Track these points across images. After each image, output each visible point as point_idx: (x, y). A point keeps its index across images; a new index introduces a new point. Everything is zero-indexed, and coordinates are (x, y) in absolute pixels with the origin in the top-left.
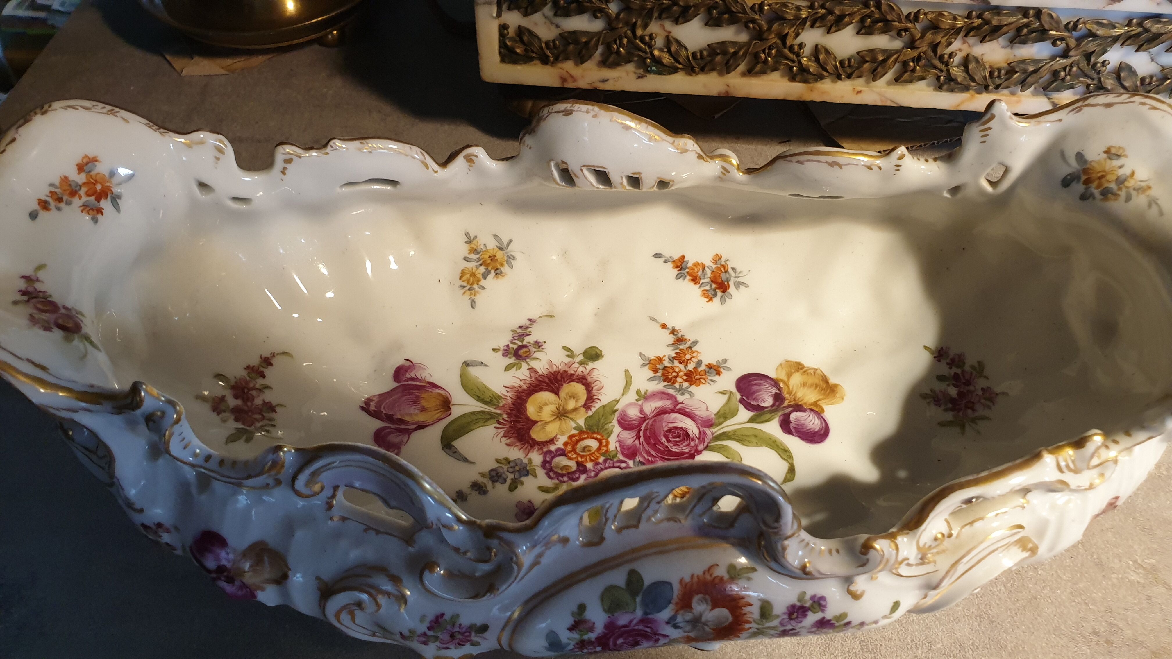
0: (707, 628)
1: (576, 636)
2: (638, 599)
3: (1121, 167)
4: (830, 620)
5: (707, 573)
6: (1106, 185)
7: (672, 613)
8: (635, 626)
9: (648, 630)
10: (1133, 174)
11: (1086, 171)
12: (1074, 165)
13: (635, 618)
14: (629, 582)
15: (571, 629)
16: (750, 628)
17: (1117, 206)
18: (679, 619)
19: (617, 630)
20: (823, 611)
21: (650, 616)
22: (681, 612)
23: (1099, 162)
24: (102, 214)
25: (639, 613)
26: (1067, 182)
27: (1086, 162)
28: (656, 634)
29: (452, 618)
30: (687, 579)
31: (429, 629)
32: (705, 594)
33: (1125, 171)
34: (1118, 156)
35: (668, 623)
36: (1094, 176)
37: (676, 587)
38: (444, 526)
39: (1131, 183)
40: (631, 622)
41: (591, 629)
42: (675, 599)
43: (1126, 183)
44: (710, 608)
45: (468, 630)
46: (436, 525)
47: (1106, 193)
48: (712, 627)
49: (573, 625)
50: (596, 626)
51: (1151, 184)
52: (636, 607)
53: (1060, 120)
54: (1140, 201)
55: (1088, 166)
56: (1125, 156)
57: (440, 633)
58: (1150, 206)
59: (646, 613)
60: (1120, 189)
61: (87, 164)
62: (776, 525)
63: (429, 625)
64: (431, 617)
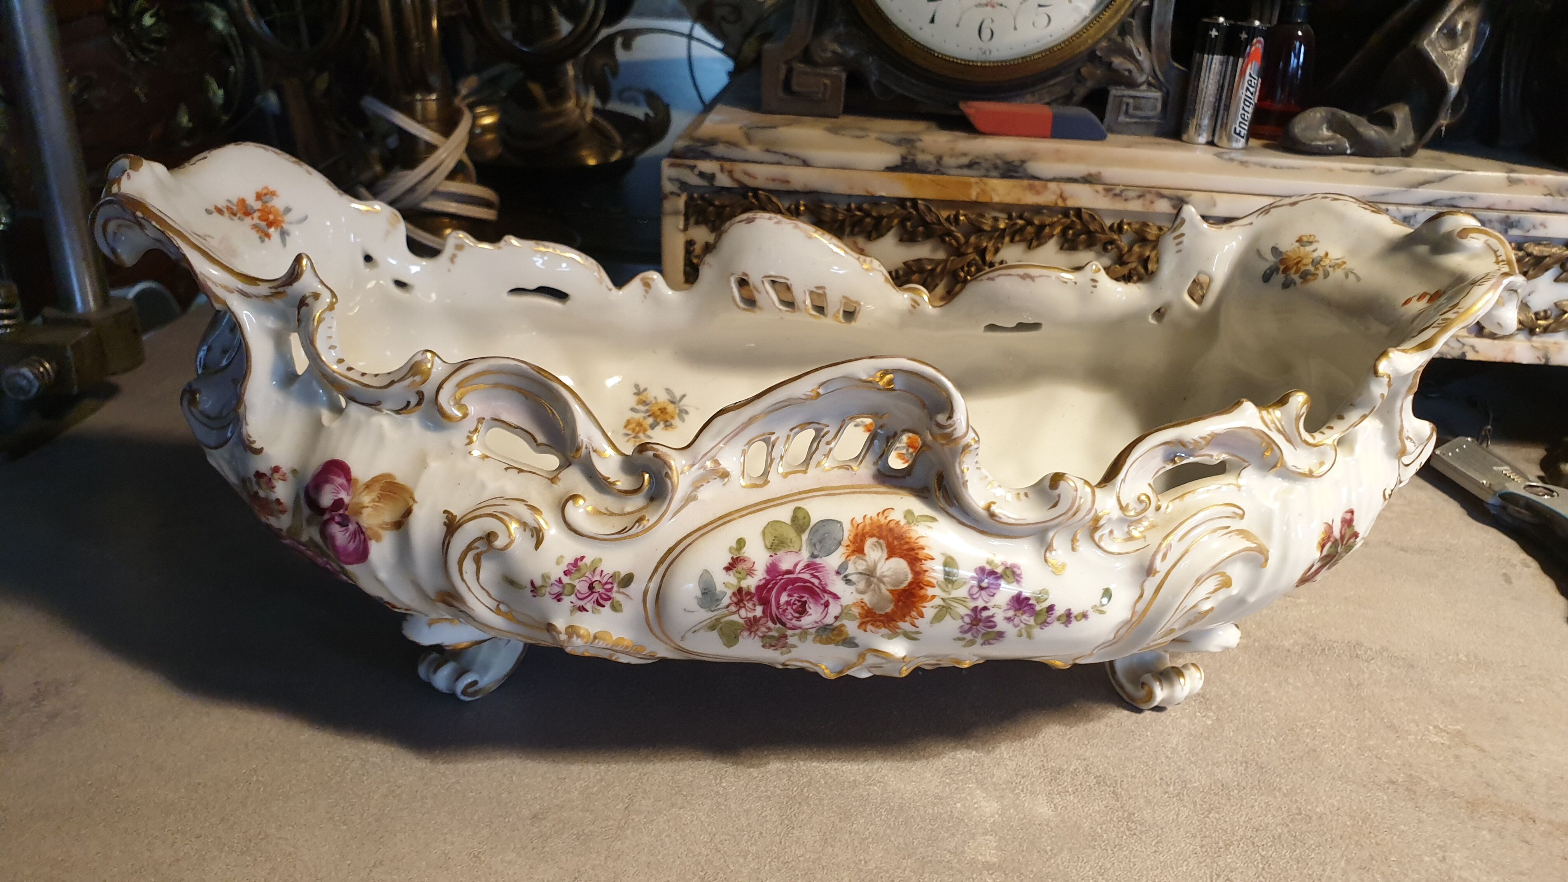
0: (882, 586)
1: (731, 579)
2: (805, 537)
3: (1314, 251)
4: (1028, 599)
5: (880, 515)
6: (1303, 268)
7: (843, 559)
8: (799, 573)
9: (816, 582)
10: (1327, 254)
11: (1282, 261)
12: (1271, 259)
13: (799, 562)
14: (794, 519)
15: (728, 569)
16: (934, 597)
17: (1319, 285)
18: (851, 569)
19: (780, 577)
20: (1018, 582)
21: (818, 560)
22: (853, 558)
23: (1294, 251)
24: (270, 239)
25: (805, 556)
26: (1267, 277)
27: (1281, 253)
28: (825, 591)
29: (593, 562)
30: (859, 520)
31: (566, 573)
32: (879, 538)
33: (1320, 253)
34: (1311, 243)
35: (838, 573)
36: (1291, 263)
37: (847, 526)
38: (595, 451)
39: (1326, 262)
40: (796, 565)
41: (750, 572)
42: (846, 542)
43: (1322, 263)
44: (885, 555)
45: (610, 580)
46: (586, 448)
47: (1305, 276)
48: (890, 588)
49: (730, 564)
50: (755, 567)
51: (1345, 260)
52: (801, 546)
53: (1251, 224)
54: (1337, 275)
55: (1285, 256)
56: (1318, 242)
57: (578, 581)
58: (1347, 276)
59: (813, 556)
60: (1317, 269)
61: (266, 194)
62: (950, 422)
63: (566, 569)
64: (569, 559)
